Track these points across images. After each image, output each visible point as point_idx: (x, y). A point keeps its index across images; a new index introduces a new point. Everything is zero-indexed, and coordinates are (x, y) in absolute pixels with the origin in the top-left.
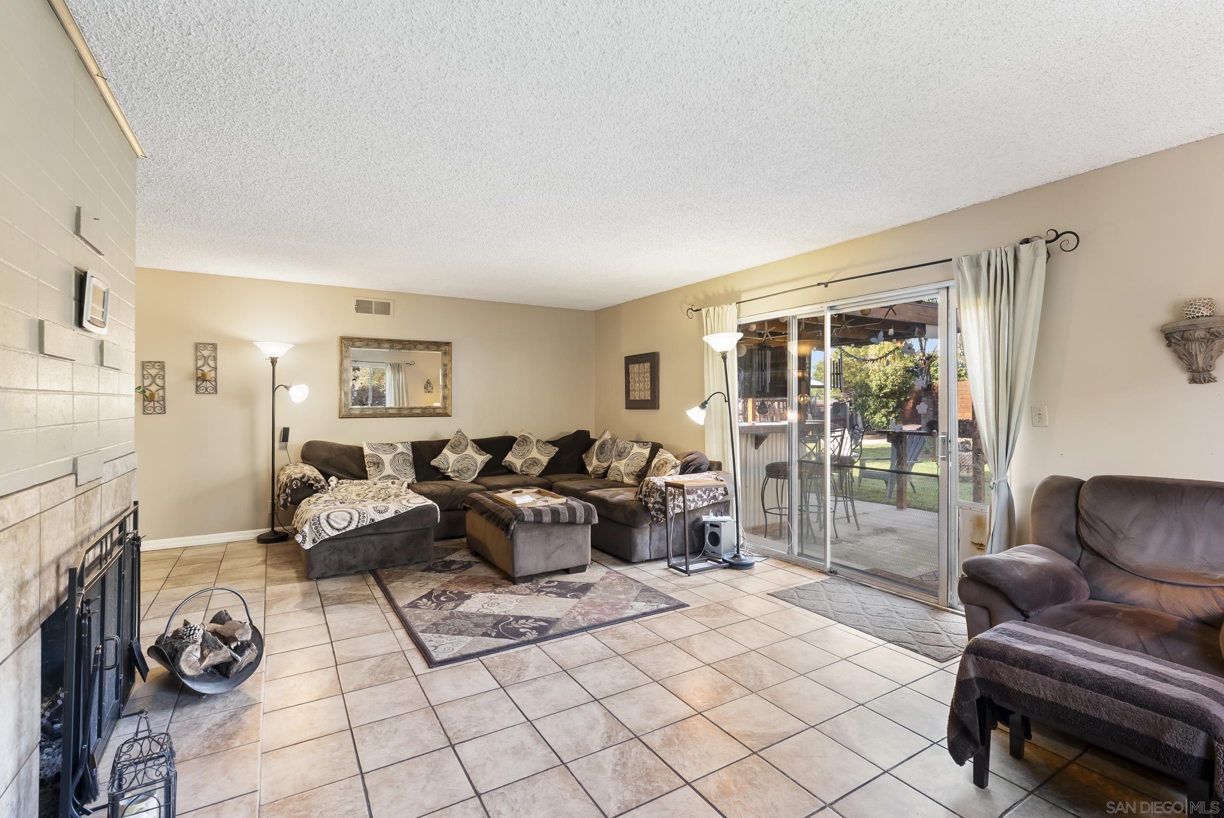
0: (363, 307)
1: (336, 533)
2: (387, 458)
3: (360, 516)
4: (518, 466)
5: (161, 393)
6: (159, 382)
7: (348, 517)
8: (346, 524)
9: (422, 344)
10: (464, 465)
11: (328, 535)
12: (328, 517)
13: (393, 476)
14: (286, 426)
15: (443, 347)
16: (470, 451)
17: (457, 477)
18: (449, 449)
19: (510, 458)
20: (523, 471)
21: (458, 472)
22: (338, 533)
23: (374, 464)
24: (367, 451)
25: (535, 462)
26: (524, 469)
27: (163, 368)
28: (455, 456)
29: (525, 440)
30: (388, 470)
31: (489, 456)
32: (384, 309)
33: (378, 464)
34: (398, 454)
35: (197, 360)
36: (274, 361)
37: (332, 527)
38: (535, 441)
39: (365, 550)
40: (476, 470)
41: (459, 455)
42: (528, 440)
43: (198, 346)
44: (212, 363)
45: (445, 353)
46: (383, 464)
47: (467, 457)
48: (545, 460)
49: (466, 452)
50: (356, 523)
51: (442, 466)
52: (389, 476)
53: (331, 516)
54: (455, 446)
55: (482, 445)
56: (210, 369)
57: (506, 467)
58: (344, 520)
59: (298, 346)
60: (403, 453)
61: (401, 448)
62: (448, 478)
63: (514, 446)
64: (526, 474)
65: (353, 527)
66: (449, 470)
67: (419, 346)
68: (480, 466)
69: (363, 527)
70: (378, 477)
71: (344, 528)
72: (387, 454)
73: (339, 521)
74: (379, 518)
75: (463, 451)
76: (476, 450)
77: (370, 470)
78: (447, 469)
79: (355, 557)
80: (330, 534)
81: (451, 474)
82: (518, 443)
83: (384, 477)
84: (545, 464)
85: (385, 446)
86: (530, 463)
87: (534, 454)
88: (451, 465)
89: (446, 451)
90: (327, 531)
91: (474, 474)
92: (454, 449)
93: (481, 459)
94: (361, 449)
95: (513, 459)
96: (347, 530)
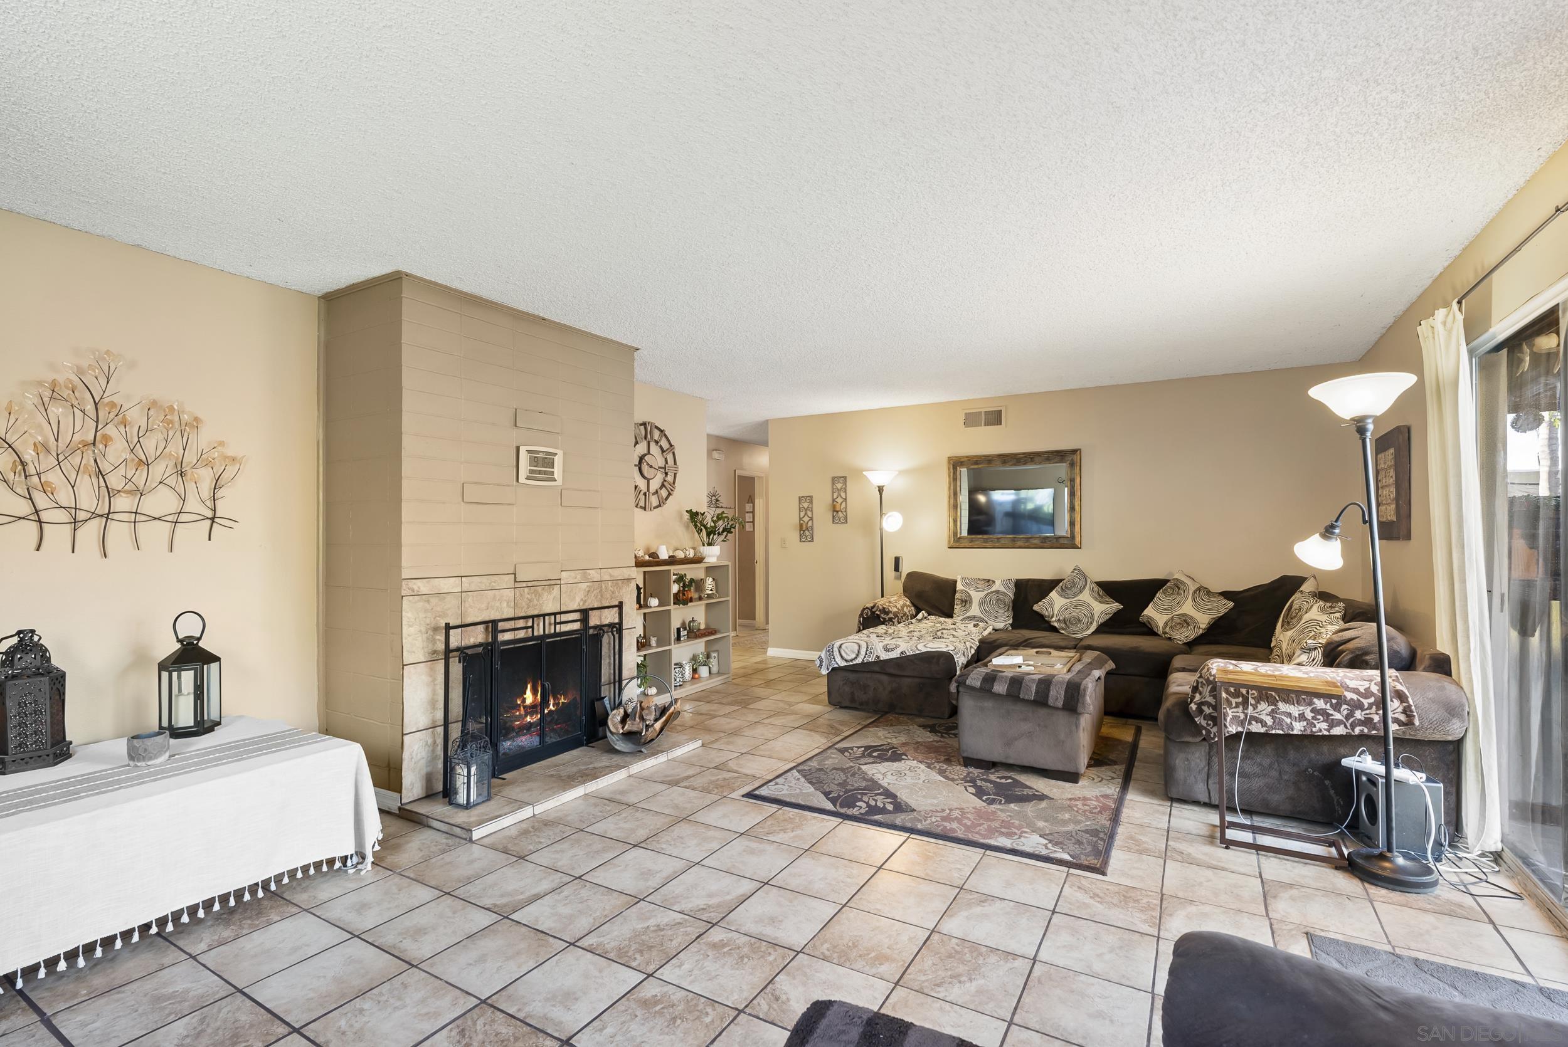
0: (971, 420)
1: (844, 664)
2: (976, 596)
3: (867, 650)
4: (1161, 624)
5: (810, 524)
6: (809, 513)
7: (856, 647)
8: (853, 656)
9: (1040, 456)
10: (1073, 614)
11: (837, 664)
12: (840, 647)
13: (980, 618)
14: (898, 555)
15: (1068, 457)
16: (1086, 596)
17: (1063, 629)
18: (1058, 592)
19: (1150, 612)
20: (1166, 633)
21: (1065, 623)
22: (846, 664)
23: (962, 601)
24: (959, 587)
25: (1185, 621)
26: (1167, 630)
27: (811, 502)
28: (1064, 601)
29: (1178, 586)
30: (975, 610)
31: (1117, 606)
32: (995, 418)
33: (966, 601)
34: (992, 592)
35: (833, 493)
36: (881, 490)
37: (842, 656)
38: (1192, 588)
39: (874, 689)
40: (1091, 623)
41: (1069, 600)
42: (1181, 587)
43: (834, 480)
44: (843, 495)
45: (1072, 465)
46: (971, 603)
47: (1081, 604)
48: (1203, 620)
49: (1080, 597)
50: (863, 657)
51: (1045, 613)
52: (975, 617)
53: (843, 646)
54: (1066, 588)
55: (1110, 589)
56: (842, 500)
57: (1143, 625)
58: (853, 652)
59: (902, 473)
60: (998, 592)
61: (998, 586)
62: (1055, 630)
63: (1159, 594)
64: (1170, 638)
65: (859, 661)
66: (1054, 619)
67: (1037, 459)
68: (1099, 617)
69: (869, 663)
70: (962, 617)
71: (852, 660)
72: (979, 591)
73: (848, 653)
74: (885, 656)
75: (1075, 595)
76: (1096, 595)
77: (957, 608)
78: (1052, 617)
79: (865, 693)
80: (839, 663)
81: (1056, 624)
82: (1166, 590)
83: (968, 617)
84: (1203, 626)
85: (980, 582)
86: (1179, 621)
87: (1188, 608)
88: (1056, 612)
89: (1053, 594)
90: (837, 660)
91: (1088, 628)
92: (1063, 593)
93: (1102, 609)
94: (955, 582)
95: (1153, 613)
96: (855, 663)
